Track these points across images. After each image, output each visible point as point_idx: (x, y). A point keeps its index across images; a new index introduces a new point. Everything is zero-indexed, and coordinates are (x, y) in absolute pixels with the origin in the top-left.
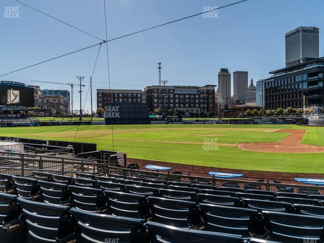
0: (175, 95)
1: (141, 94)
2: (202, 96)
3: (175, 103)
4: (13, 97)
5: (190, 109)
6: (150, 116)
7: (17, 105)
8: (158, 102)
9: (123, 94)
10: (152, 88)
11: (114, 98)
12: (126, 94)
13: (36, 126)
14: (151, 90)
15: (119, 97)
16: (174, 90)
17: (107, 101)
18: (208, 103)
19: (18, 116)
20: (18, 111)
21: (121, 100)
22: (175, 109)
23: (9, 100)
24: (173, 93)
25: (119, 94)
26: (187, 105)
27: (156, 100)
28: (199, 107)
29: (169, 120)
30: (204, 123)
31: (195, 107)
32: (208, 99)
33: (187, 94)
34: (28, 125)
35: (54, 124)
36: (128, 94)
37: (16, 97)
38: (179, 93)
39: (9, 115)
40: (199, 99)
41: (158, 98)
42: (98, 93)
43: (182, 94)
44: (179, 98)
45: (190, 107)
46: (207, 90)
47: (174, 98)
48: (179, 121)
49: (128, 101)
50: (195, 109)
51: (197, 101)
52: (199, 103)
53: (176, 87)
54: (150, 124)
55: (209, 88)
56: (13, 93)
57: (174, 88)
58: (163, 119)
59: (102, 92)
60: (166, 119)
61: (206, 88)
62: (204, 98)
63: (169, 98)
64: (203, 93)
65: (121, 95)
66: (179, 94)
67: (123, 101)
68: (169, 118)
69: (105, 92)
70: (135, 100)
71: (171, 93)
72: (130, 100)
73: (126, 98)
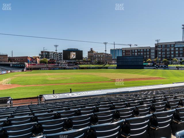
0: (175, 48)
1: (150, 49)
3: (175, 54)
4: (73, 55)
6: (144, 64)
7: (74, 59)
9: (137, 50)
11: (132, 52)
12: (139, 50)
14: (157, 46)
15: (135, 52)
16: (174, 45)
17: (128, 54)
19: (74, 64)
21: (136, 54)
23: (71, 57)
25: (135, 50)
27: (160, 53)
29: (157, 66)
30: (178, 69)
34: (73, 69)
35: (87, 68)
36: (140, 50)
37: (74, 56)
38: (179, 46)
39: (70, 64)
41: (162, 51)
43: (181, 47)
44: (179, 51)
47: (175, 51)
48: (165, 67)
49: (140, 54)
53: (176, 43)
57: (174, 43)
58: (153, 66)
59: (125, 49)
60: (155, 65)
63: (170, 51)
65: (136, 51)
66: (179, 48)
67: (138, 54)
69: (126, 49)
70: (145, 53)
71: (172, 47)
72: (142, 53)
73: (139, 52)
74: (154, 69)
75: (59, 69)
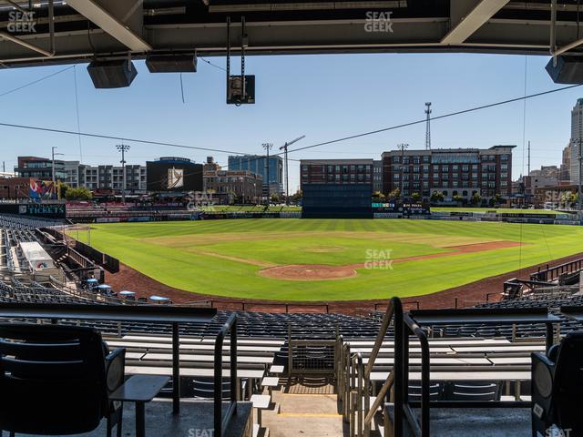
0: (432, 165)
1: (372, 166)
2: (485, 166)
3: (431, 180)
4: (176, 178)
5: (460, 191)
6: (374, 205)
7: (179, 189)
8: (400, 179)
9: (341, 166)
10: (392, 155)
11: (327, 172)
12: (346, 167)
13: (200, 219)
14: (390, 158)
15: (334, 172)
16: (430, 157)
17: (316, 178)
18: (497, 180)
19: (181, 204)
20: (181, 197)
21: (338, 176)
22: (432, 191)
23: (170, 183)
24: (429, 162)
25: (334, 166)
26: (455, 183)
27: (397, 176)
28: (480, 186)
29: (406, 212)
30: (461, 219)
31: (470, 186)
32: (497, 171)
33: (455, 164)
34: (187, 219)
35: (224, 216)
36: (349, 166)
37: (179, 179)
38: (440, 161)
39: (169, 204)
40: (480, 172)
41: (401, 172)
42: (301, 167)
43: (445, 164)
44: (440, 172)
45: (460, 186)
46: (496, 156)
47: (431, 172)
48: (424, 213)
49: (349, 178)
50: (470, 191)
51: (475, 176)
52: (480, 179)
53: (434, 152)
54: (372, 217)
55: (500, 152)
56: (176, 174)
57: (430, 154)
58: (395, 210)
59: (309, 163)
60: (401, 209)
61: (494, 152)
62: (488, 171)
63: (421, 172)
64: (488, 161)
65: (338, 168)
66: (440, 165)
67: (342, 179)
68: (406, 208)
69: (313, 163)
70: (361, 176)
71: (425, 162)
72: (353, 176)
73: (346, 173)
74: (399, 217)
75: (150, 221)
